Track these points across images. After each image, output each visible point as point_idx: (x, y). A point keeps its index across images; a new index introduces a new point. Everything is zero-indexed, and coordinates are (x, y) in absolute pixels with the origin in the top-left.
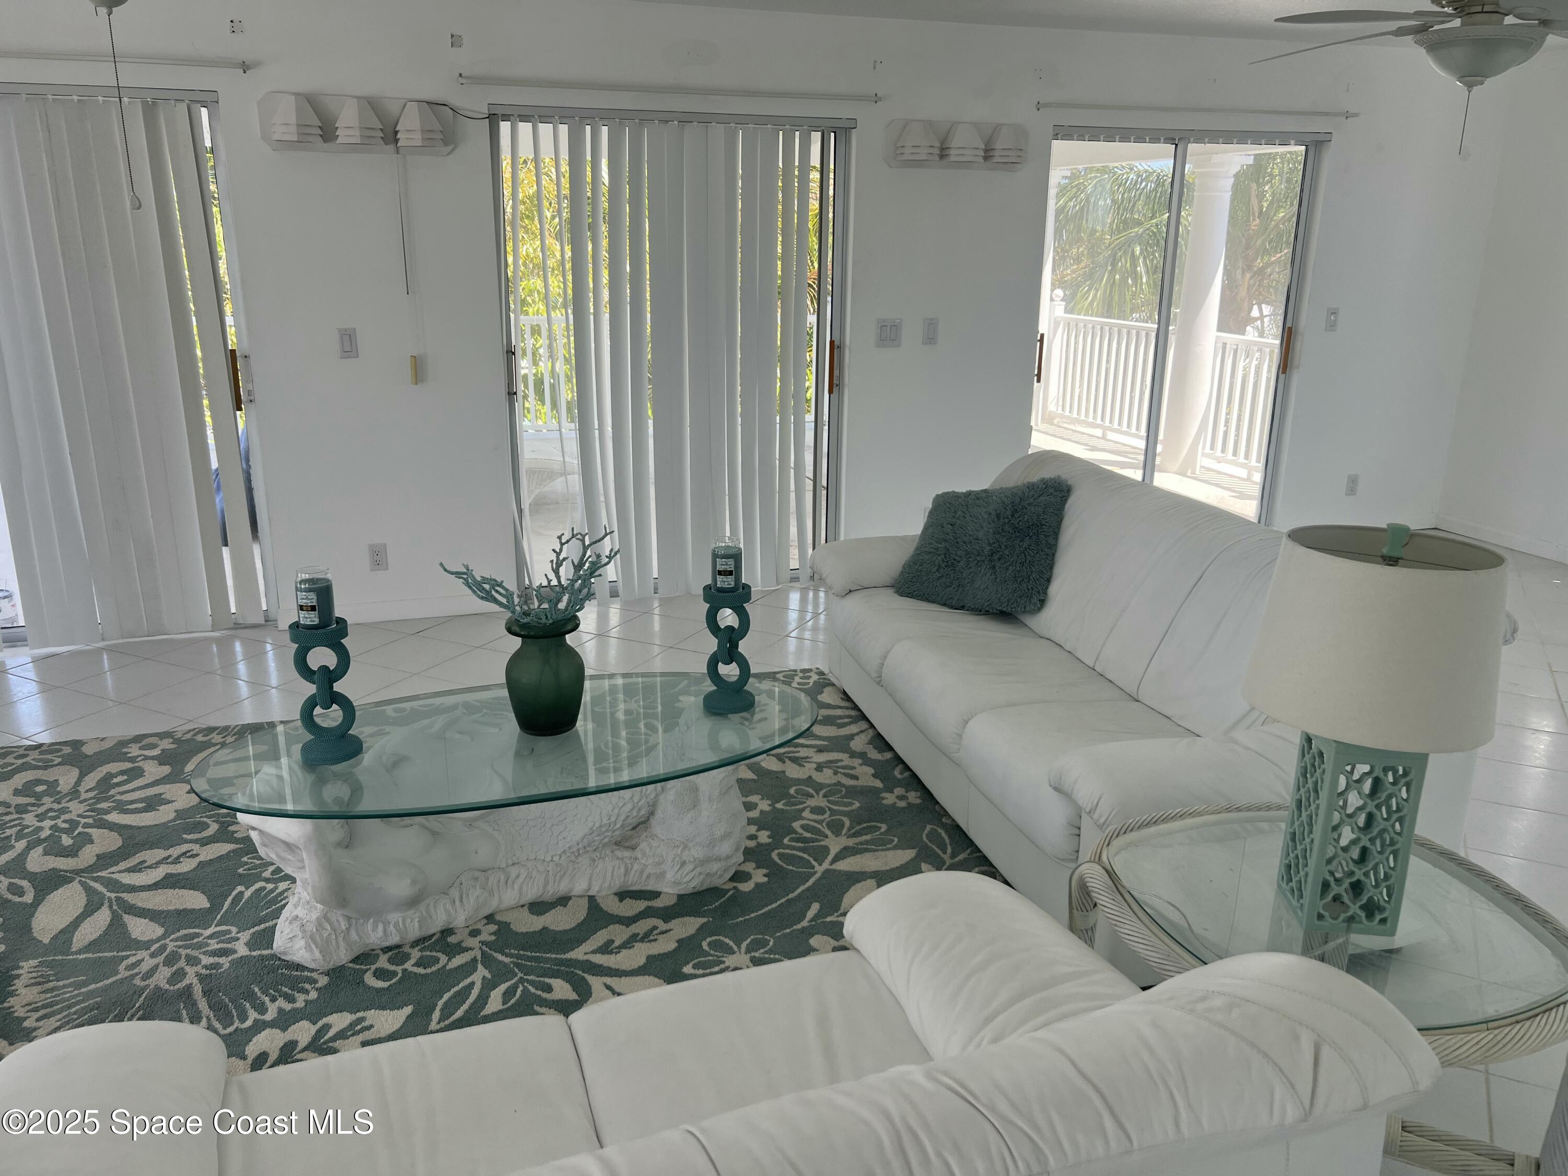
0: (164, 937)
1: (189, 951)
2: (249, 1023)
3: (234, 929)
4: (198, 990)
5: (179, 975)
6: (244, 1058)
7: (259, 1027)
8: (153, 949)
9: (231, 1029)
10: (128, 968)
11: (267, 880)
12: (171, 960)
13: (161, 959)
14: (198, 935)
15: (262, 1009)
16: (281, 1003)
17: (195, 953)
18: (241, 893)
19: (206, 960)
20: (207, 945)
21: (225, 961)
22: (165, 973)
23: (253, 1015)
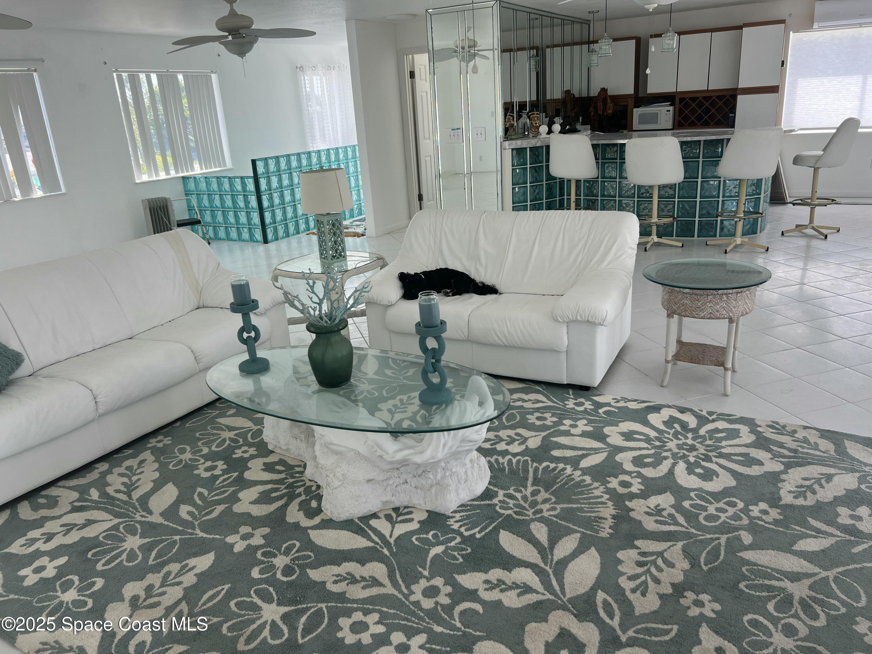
0: (533, 520)
1: (524, 505)
2: (518, 458)
3: (497, 508)
4: (529, 483)
5: (534, 493)
6: (527, 446)
7: (515, 455)
8: (539, 515)
9: (526, 458)
10: (554, 509)
11: (461, 534)
12: (534, 504)
13: (539, 507)
14: (516, 513)
15: (510, 461)
16: (501, 460)
17: (522, 503)
18: (479, 532)
19: (518, 495)
20: (514, 505)
21: (511, 491)
22: (540, 498)
23: (514, 461)
